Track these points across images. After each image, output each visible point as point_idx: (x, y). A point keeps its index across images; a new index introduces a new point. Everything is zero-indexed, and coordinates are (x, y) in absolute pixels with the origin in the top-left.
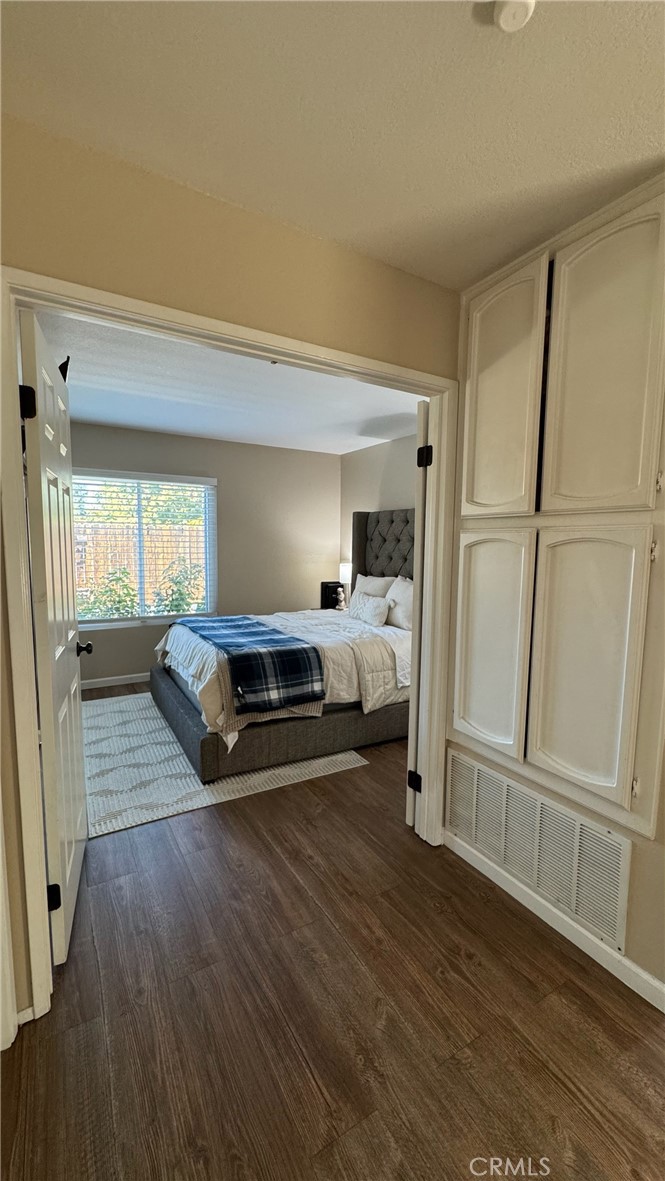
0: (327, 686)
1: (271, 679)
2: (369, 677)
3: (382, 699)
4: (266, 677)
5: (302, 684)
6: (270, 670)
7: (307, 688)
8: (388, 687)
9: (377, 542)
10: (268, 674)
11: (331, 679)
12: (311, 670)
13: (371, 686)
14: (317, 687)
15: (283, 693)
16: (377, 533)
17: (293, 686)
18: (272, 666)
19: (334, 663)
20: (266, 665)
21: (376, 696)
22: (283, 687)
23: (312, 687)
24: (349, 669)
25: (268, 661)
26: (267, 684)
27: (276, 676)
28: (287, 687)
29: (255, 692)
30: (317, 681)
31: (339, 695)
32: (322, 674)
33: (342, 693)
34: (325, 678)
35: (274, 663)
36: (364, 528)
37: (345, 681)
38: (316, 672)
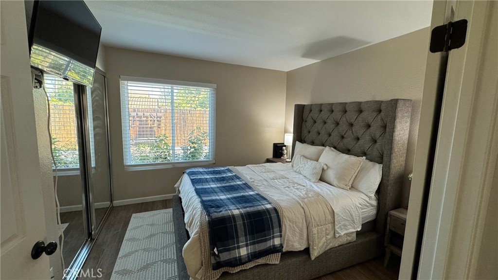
0: (284, 239)
1: (242, 238)
2: (315, 230)
3: (324, 247)
4: (238, 237)
5: (266, 240)
6: (241, 231)
7: (270, 244)
8: (329, 237)
9: (309, 122)
10: (239, 235)
11: (288, 233)
12: (273, 229)
13: (316, 238)
14: (277, 242)
15: (251, 249)
16: (309, 117)
17: (258, 242)
18: (242, 227)
19: (290, 221)
20: (238, 226)
21: (321, 244)
22: (251, 244)
23: (274, 242)
24: (300, 225)
25: (239, 223)
26: (238, 243)
27: (246, 235)
28: (254, 243)
29: (229, 250)
30: (277, 237)
31: (293, 245)
32: (281, 231)
33: (295, 244)
34: (283, 234)
35: (244, 224)
36: (301, 114)
37: (298, 235)
38: (276, 229)
